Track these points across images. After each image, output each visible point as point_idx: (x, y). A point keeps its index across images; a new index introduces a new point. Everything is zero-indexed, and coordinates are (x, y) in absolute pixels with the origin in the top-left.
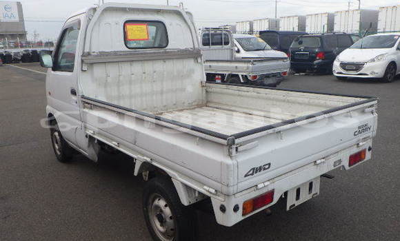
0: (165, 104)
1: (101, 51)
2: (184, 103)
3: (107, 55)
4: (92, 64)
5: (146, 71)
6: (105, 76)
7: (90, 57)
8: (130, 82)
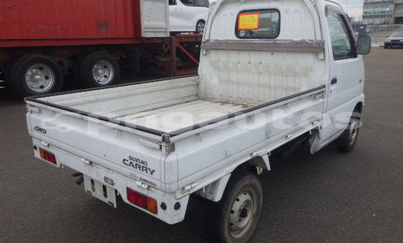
4: (210, 49)
5: (252, 62)
6: (217, 60)
8: (238, 70)
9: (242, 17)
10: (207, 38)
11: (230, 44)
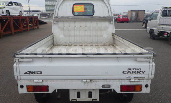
0: (91, 41)
1: (62, 16)
2: (101, 42)
3: (64, 18)
4: (58, 21)
5: (82, 26)
6: (63, 26)
7: (57, 18)
8: (74, 30)
9: (75, 6)
10: (56, 16)
11: (70, 18)
